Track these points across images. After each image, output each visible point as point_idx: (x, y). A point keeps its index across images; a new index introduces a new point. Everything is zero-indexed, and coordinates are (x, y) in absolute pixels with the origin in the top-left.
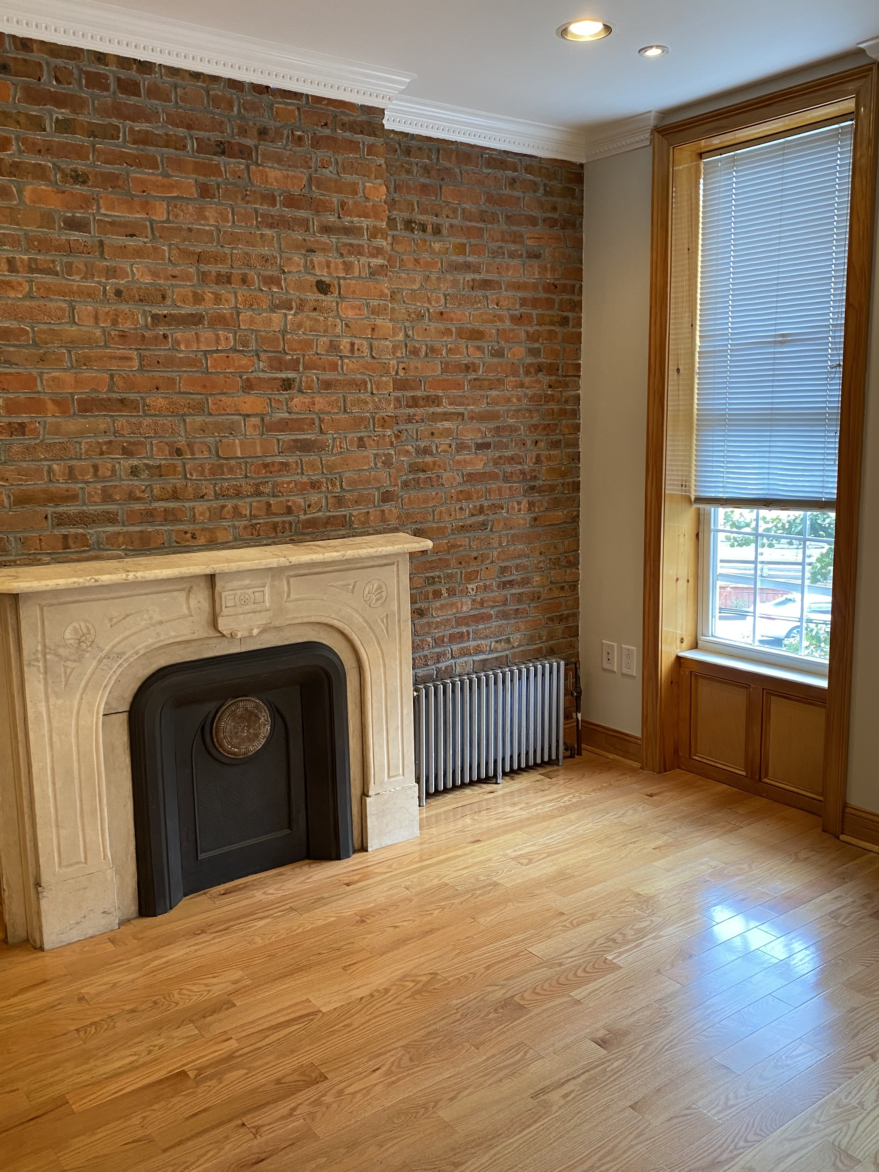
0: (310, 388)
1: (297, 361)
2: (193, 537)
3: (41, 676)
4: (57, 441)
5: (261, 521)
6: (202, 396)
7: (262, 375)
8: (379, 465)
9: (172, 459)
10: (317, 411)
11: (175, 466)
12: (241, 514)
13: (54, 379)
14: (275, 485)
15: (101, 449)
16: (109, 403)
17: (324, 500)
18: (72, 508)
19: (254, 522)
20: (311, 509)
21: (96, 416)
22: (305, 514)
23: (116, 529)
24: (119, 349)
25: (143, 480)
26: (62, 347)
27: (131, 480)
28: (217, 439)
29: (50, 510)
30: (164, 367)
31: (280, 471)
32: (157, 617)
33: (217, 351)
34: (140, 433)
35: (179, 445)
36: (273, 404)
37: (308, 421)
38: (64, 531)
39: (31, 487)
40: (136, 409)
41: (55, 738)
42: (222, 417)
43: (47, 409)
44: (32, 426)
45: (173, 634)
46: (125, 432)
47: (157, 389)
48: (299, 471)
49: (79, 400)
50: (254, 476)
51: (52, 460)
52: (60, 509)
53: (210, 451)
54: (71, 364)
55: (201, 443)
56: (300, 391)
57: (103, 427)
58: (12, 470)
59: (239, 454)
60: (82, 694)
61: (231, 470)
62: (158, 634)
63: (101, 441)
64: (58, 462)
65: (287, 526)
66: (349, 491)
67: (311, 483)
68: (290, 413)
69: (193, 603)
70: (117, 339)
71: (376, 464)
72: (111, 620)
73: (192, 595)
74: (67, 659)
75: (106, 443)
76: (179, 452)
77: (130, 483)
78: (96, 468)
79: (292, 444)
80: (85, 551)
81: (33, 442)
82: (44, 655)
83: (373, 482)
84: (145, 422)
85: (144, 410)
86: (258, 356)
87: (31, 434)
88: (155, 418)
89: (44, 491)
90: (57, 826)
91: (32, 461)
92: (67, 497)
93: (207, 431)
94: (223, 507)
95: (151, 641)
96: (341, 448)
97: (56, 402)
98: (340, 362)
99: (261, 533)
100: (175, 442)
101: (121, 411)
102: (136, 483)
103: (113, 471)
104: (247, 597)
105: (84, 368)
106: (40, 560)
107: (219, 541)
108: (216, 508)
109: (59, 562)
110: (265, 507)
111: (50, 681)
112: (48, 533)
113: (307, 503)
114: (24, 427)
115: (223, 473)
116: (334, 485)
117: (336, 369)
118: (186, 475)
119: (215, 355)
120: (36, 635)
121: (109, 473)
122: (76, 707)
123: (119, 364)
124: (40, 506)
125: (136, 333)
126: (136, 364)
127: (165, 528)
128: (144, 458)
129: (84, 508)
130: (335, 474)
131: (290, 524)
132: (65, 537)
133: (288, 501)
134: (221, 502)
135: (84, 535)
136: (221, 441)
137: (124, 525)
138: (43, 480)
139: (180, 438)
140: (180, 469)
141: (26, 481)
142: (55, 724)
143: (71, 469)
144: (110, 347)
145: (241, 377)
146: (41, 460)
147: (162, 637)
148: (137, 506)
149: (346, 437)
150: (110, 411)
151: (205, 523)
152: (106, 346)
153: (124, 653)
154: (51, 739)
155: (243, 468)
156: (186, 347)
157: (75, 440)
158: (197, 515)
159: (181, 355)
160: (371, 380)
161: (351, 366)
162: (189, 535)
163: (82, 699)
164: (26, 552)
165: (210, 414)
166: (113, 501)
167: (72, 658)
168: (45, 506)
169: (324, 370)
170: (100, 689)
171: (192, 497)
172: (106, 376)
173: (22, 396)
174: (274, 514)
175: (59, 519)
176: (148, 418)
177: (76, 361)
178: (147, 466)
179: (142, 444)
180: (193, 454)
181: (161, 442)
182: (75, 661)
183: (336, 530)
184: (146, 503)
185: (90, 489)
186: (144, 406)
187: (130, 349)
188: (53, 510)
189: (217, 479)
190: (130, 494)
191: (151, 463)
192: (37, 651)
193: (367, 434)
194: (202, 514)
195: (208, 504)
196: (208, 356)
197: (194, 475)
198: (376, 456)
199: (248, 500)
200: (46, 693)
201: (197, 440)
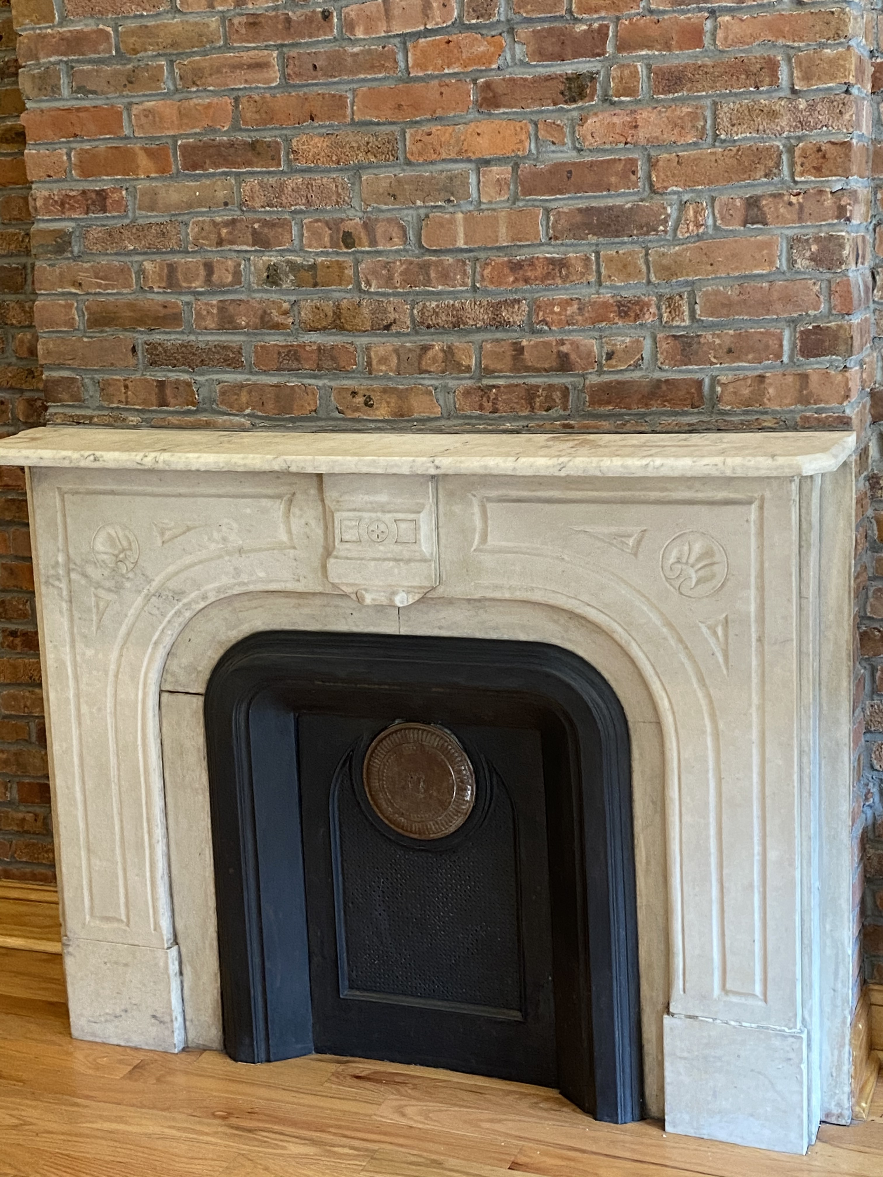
0: (629, 91)
1: (602, 33)
2: (368, 403)
3: (65, 606)
4: (153, 220)
5: (501, 382)
6: (393, 128)
7: (520, 73)
8: (801, 264)
9: (338, 254)
10: (643, 142)
11: (341, 266)
12: (459, 364)
13: (148, 113)
14: (535, 306)
15: (219, 234)
16: (232, 150)
17: (647, 344)
18: (173, 337)
19: (486, 382)
20: (613, 362)
21: (213, 175)
22: (600, 372)
23: (239, 378)
24: (248, 49)
25: (288, 292)
26: (159, 55)
27: (266, 291)
28: (422, 212)
29: (141, 338)
30: (325, 75)
31: (547, 276)
32: (236, 540)
33: (427, 33)
34: (281, 205)
35: (348, 226)
36: (541, 134)
37: (620, 167)
38: (160, 376)
39: (111, 298)
40: (275, 159)
41: (84, 709)
42: (431, 168)
43: (138, 167)
44: (116, 196)
45: (262, 574)
46: (257, 204)
47: (312, 119)
48: (593, 279)
49: (184, 147)
50: (491, 287)
51: (145, 253)
52: (157, 337)
53: (405, 235)
54: (175, 85)
55: (389, 221)
56: (606, 99)
57: (221, 194)
58: (87, 270)
59: (461, 244)
60: (122, 648)
61: (445, 277)
62: (238, 572)
63: (218, 219)
64: (154, 257)
65: (557, 396)
66: (712, 326)
67: (619, 304)
68: (580, 150)
69: (296, 524)
70: (243, 31)
71: (792, 262)
72: (162, 534)
73: (295, 510)
74: (98, 586)
75: (226, 224)
76: (348, 239)
77: (265, 296)
78: (209, 268)
79: (579, 218)
80: (189, 412)
81: (119, 223)
82: (69, 571)
83: (778, 306)
84: (291, 184)
85: (289, 162)
86: (511, 31)
87: (114, 210)
88: (307, 176)
89: (131, 306)
90: (89, 850)
91: (116, 254)
92: (165, 317)
93: (400, 198)
94: (425, 349)
95: (225, 580)
96: (698, 226)
97: (150, 153)
98: (708, 25)
99: (500, 406)
100: (342, 220)
101: (250, 164)
102: (275, 297)
103: (237, 274)
104: (382, 527)
105: (194, 89)
106: (124, 420)
107: (416, 416)
108: (410, 350)
109: (152, 427)
110: (510, 353)
111: (76, 615)
112: (138, 376)
113: (606, 348)
114: (105, 199)
115: (428, 282)
116: (675, 310)
117: (699, 43)
118: (359, 284)
119: (422, 40)
120: (55, 538)
121: (230, 279)
122: (113, 667)
123: (249, 77)
124: (126, 330)
125: (276, 16)
126: (275, 75)
127: (320, 383)
128: (288, 250)
129: (192, 338)
130: (679, 284)
131: (565, 391)
132: (161, 385)
133: (562, 343)
134: (425, 340)
135: (189, 385)
136: (427, 216)
137: (251, 373)
138: (130, 286)
139: (351, 213)
140: (349, 272)
141: (106, 287)
142: (83, 687)
143: (172, 269)
144: (234, 48)
145: (474, 81)
146: (129, 253)
147: (245, 578)
148: (275, 340)
149: (713, 199)
150: (234, 164)
151: (390, 378)
152: (227, 47)
153: (183, 593)
154: (78, 709)
155: (469, 270)
156: (367, 31)
157: (180, 219)
158: (374, 363)
159: (356, 49)
160: (789, 60)
161: (737, 29)
162: (359, 400)
163: (121, 655)
164: (105, 404)
165: (409, 163)
166: (236, 328)
167: (107, 584)
168: (133, 330)
169: (668, 47)
170: (147, 646)
171: (368, 326)
172: (228, 101)
173: (102, 146)
174: (527, 369)
175: (151, 354)
176: (297, 176)
177: (181, 78)
178: (294, 267)
179: (284, 224)
180: (373, 242)
181: (317, 221)
182: (109, 590)
183: (676, 414)
184: (289, 335)
185: (200, 305)
186: (288, 154)
187: (267, 47)
188: (145, 337)
189: (418, 294)
190: (262, 318)
191: (299, 260)
192: (57, 563)
193: (772, 190)
194: (384, 360)
195: (397, 342)
196: (409, 45)
197: (374, 283)
198: (794, 242)
199: (478, 337)
200: (72, 634)
201: (382, 216)
